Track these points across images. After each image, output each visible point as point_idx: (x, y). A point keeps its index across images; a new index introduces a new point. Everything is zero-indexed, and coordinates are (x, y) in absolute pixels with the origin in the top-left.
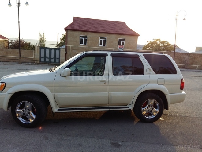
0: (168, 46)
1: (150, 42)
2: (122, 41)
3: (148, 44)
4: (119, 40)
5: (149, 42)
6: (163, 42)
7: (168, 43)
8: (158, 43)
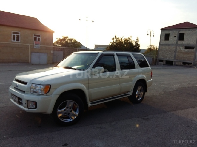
0: (75, 43)
1: (60, 39)
2: (37, 37)
3: (58, 41)
4: (35, 35)
5: (58, 39)
6: (71, 40)
7: (75, 41)
8: (67, 40)
